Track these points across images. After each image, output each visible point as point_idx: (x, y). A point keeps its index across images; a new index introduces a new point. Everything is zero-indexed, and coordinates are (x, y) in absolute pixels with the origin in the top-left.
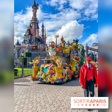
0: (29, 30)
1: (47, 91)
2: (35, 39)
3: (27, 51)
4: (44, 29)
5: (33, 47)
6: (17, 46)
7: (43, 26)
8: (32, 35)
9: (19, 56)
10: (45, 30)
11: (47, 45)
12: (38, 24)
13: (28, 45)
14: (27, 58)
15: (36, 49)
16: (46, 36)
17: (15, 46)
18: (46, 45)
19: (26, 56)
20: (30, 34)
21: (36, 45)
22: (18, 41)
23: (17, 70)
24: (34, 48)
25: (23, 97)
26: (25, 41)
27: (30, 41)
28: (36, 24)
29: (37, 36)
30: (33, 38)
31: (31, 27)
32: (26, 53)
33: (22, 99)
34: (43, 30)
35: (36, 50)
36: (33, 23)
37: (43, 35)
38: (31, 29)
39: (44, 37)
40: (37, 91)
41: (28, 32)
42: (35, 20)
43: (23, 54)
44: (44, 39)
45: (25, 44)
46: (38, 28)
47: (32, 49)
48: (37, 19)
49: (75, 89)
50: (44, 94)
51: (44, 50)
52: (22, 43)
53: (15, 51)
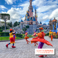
0: (28, 13)
2: (31, 18)
3: (27, 25)
4: (36, 12)
7: (36, 10)
12: (33, 9)
14: (27, 29)
16: (37, 16)
18: (37, 21)
20: (28, 15)
22: (22, 20)
24: (31, 23)
26: (25, 19)
27: (28, 19)
29: (32, 16)
31: (29, 11)
36: (30, 9)
37: (35, 16)
46: (33, 11)
47: (29, 24)
48: (32, 6)
51: (36, 24)
52: (24, 20)
53: (20, 25)
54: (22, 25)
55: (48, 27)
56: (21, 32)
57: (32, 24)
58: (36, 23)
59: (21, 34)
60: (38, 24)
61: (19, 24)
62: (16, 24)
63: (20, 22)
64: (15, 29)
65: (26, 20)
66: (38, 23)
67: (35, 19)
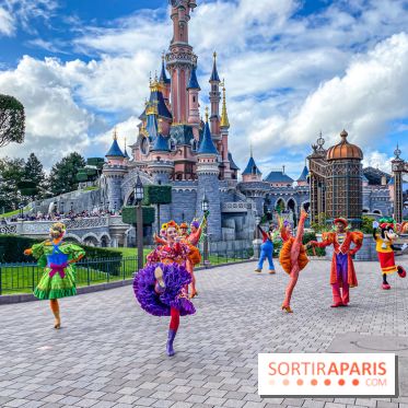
0: (159, 94)
1: (243, 334)
2: (182, 130)
3: (152, 181)
4: (220, 89)
5: (176, 163)
6: (113, 163)
7: (215, 78)
8: (171, 116)
9: (122, 202)
10: (221, 96)
11: (230, 155)
12: (194, 68)
13: (154, 158)
14: (153, 210)
15: (186, 173)
16: (226, 119)
17: (106, 160)
18: (226, 156)
19: (151, 202)
20: (163, 110)
21: (190, 158)
22: (115, 142)
23: (118, 255)
24: (181, 168)
25: (148, 354)
26: (142, 139)
27: (163, 140)
28: (187, 72)
29: (190, 119)
30: (177, 128)
31: (167, 81)
32: (151, 188)
33: (146, 363)
34: (215, 96)
35: (189, 175)
36: (173, 65)
37: (215, 117)
38: (167, 91)
39: (218, 121)
40: (204, 334)
41: (157, 102)
42: (182, 55)
43: (138, 190)
44: (218, 133)
45: (144, 152)
46: (195, 86)
47: (173, 174)
48: (191, 48)
49: (354, 328)
50: (230, 345)
51: (220, 176)
52: (134, 148)
53: (105, 181)
54: (119, 179)
55: (298, 195)
56: (112, 231)
57: (193, 176)
58: (222, 167)
59: (113, 247)
60: (234, 177)
61: (92, 177)
62: (73, 173)
63: (99, 162)
64: (67, 208)
65: (148, 146)
66: (235, 169)
67: (212, 138)
